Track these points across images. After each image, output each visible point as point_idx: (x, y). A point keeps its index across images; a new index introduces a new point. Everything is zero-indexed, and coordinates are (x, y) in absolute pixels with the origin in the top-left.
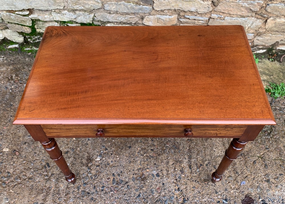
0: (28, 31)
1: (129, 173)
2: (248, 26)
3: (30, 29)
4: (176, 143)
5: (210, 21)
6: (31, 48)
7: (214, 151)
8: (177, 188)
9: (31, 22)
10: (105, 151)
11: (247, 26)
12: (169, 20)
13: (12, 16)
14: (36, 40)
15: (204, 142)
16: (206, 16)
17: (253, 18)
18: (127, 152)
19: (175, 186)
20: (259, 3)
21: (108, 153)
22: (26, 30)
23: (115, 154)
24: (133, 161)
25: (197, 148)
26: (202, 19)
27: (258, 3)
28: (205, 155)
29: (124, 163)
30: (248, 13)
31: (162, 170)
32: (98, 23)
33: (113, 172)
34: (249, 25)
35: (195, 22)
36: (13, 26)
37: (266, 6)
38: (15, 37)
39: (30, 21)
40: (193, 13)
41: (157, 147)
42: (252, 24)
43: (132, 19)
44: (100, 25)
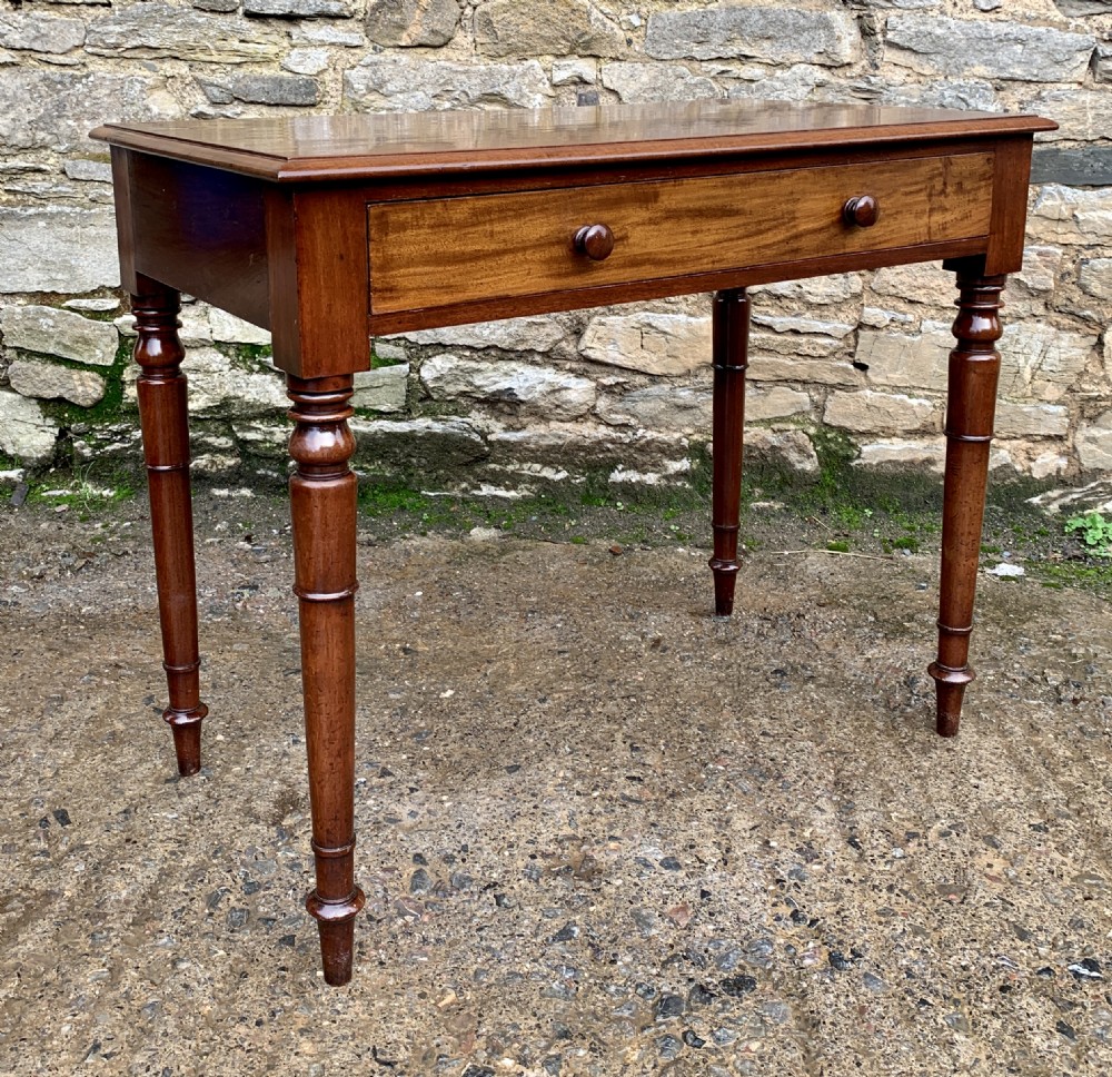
0: (90, 391)
1: (507, 853)
2: (1030, 362)
3: (101, 380)
4: (761, 761)
5: (860, 341)
6: (77, 487)
7: (977, 787)
8: (785, 911)
9: (116, 346)
10: (375, 781)
11: (1026, 362)
12: (688, 335)
13: (47, 315)
14: (112, 442)
15: (915, 757)
16: (842, 315)
17: (1041, 326)
18: (496, 783)
19: (774, 905)
20: (1047, 254)
21: (394, 786)
22: (80, 389)
23: (433, 792)
24: (532, 810)
25: (881, 778)
26: (828, 327)
27: (1040, 254)
28: (929, 801)
29: (481, 820)
30: (1012, 300)
31: (692, 847)
32: (396, 349)
33: (419, 851)
34: (1033, 359)
35: (800, 345)
36: (30, 372)
37: (1078, 271)
38: (22, 428)
39: (113, 341)
40: (786, 302)
41: (659, 771)
42: (1044, 352)
43: (536, 332)
44: (403, 362)
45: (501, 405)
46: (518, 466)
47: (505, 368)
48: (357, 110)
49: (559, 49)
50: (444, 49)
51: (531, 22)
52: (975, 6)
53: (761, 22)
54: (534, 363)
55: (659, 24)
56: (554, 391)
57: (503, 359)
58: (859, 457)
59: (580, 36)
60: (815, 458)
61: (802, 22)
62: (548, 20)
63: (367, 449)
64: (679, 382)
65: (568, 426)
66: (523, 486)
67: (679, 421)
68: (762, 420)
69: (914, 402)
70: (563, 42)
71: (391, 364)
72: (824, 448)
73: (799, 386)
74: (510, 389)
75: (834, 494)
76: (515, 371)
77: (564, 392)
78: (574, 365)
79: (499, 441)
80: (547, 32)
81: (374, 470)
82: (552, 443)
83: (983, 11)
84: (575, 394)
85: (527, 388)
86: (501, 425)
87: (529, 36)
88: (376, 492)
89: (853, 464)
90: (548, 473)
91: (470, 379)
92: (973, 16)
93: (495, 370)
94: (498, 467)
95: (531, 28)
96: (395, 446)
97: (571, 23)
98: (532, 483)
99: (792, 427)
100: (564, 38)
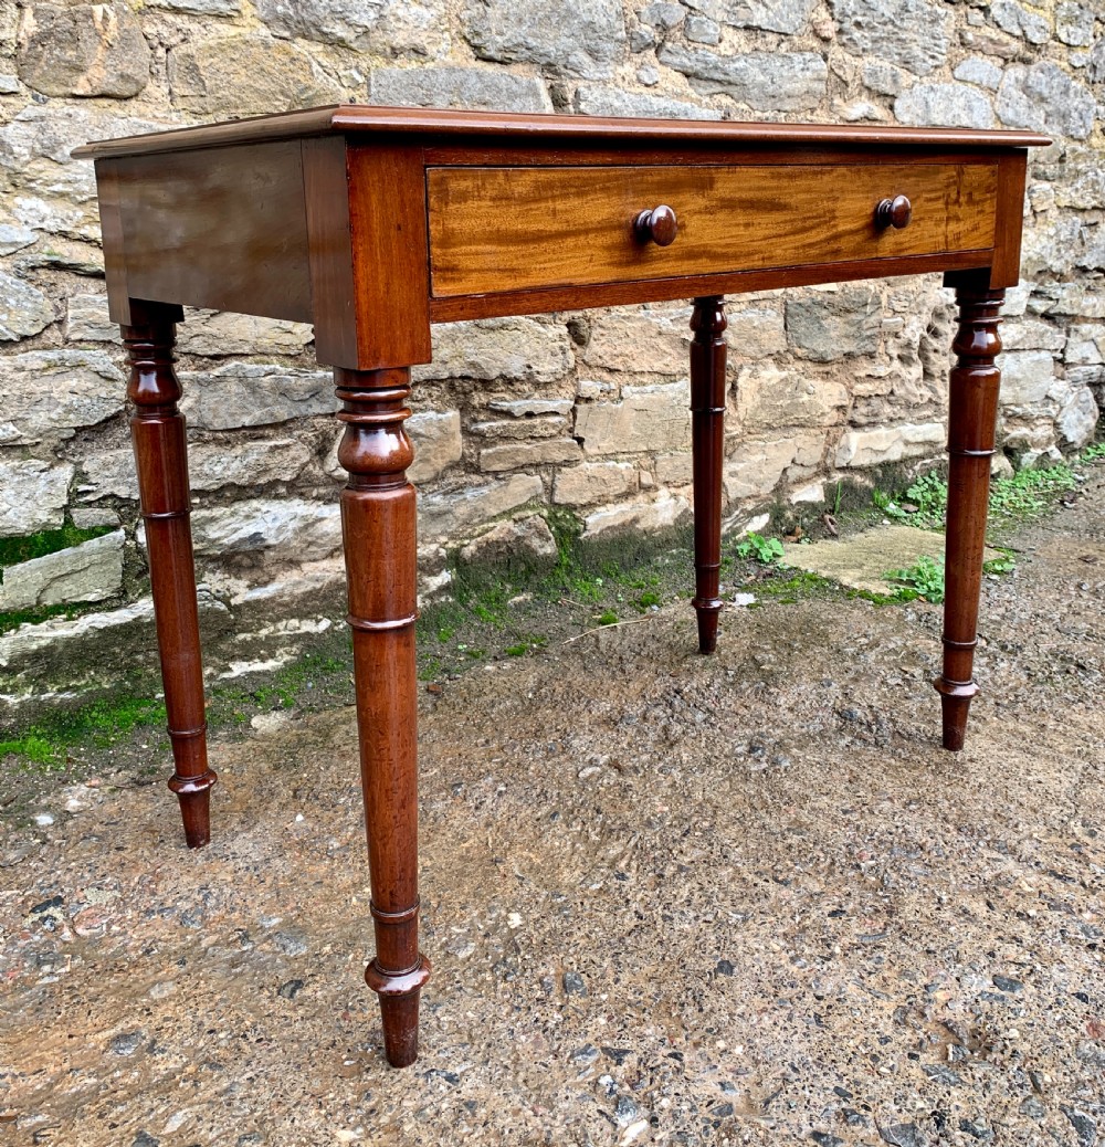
5: (578, 415)
16: (563, 392)
26: (556, 405)
32: (103, 512)
35: (534, 427)
40: (518, 386)
43: (280, 458)
44: (115, 528)
45: (238, 558)
46: (272, 628)
47: (246, 509)
48: (14, 185)
49: (276, 107)
50: (133, 101)
51: (243, 71)
52: (639, 80)
53: (479, 85)
54: (278, 497)
55: (383, 82)
56: (306, 527)
57: (240, 500)
58: (585, 529)
59: (302, 92)
60: (553, 540)
61: (515, 87)
62: (262, 70)
63: (73, 659)
64: (429, 488)
65: (325, 564)
66: (281, 650)
67: (433, 531)
68: (504, 513)
69: (622, 466)
70: (281, 98)
71: (100, 535)
72: (557, 528)
73: (532, 470)
74: (256, 534)
75: (570, 571)
76: (258, 510)
77: (318, 525)
78: (322, 491)
79: (247, 603)
80: (262, 85)
81: (86, 685)
82: (309, 588)
83: (647, 85)
84: (332, 524)
85: (279, 528)
86: (244, 583)
87: (242, 89)
88: (94, 714)
89: (582, 538)
90: (308, 626)
91: (203, 533)
92: (638, 90)
93: (233, 514)
94: (248, 636)
95: (244, 79)
96: (114, 644)
97: (290, 75)
98: (291, 645)
99: (530, 513)
100: (282, 93)
